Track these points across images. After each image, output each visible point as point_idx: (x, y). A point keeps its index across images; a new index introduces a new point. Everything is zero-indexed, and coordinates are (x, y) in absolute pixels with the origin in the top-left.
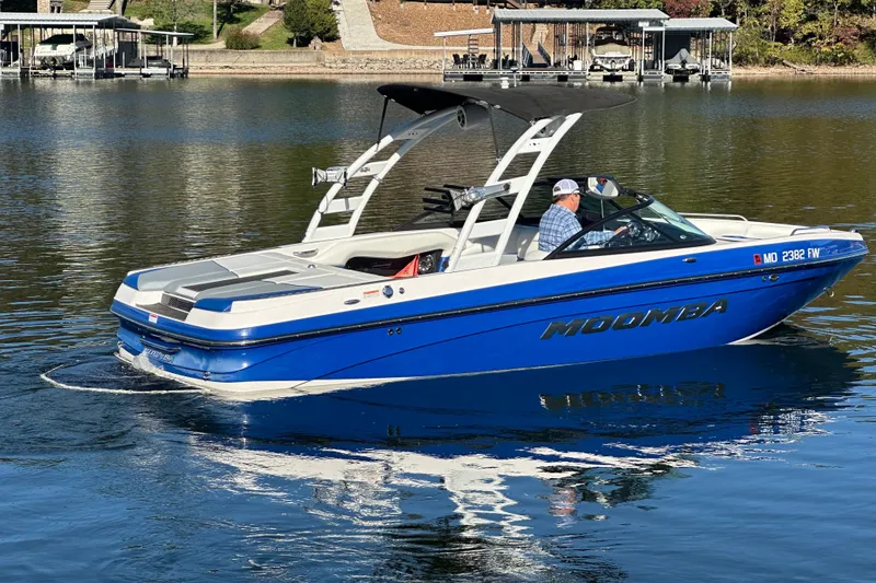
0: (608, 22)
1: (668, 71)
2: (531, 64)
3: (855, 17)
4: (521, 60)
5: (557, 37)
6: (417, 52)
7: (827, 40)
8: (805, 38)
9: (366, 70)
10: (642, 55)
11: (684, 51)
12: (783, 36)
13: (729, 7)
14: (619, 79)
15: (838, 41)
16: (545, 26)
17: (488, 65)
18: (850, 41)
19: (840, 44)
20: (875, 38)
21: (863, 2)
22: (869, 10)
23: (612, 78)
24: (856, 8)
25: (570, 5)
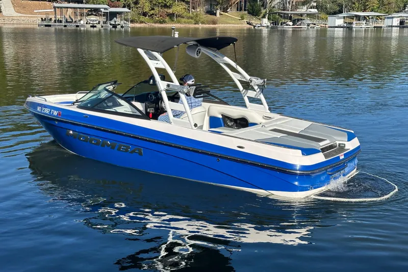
0: (91, 8)
1: (111, 24)
2: (67, 22)
3: (165, 9)
4: (64, 20)
5: (75, 13)
6: (29, 17)
7: (158, 16)
8: (151, 15)
9: (12, 22)
10: (103, 19)
11: (115, 18)
12: (145, 14)
13: (128, 5)
14: (95, 27)
16: (71, 9)
17: (53, 21)
18: (164, 16)
19: (161, 17)
20: (171, 16)
21: (168, 4)
22: (169, 7)
23: (93, 27)
24: (166, 6)
25: (78, 3)
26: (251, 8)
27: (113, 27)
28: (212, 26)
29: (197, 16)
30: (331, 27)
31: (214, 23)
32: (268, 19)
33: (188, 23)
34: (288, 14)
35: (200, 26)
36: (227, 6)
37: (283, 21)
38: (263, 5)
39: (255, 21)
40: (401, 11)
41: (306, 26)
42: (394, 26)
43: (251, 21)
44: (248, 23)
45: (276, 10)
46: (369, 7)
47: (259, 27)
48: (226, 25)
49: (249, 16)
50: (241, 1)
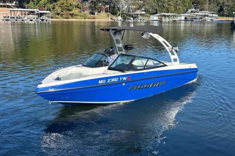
0: (30, 11)
1: (40, 19)
2: (17, 18)
3: (69, 12)
4: (15, 17)
5: (21, 13)
8: (62, 14)
10: (36, 17)
11: (43, 16)
12: (58, 14)
13: (49, 9)
14: (32, 20)
15: (67, 15)
16: (19, 12)
17: (10, 18)
20: (72, 15)
21: (70, 9)
22: (71, 10)
23: (31, 20)
24: (69, 10)
25: (23, 8)
26: (112, 11)
27: (42, 21)
28: (93, 20)
29: (85, 15)
30: (152, 21)
31: (94, 18)
32: (121, 16)
33: (81, 19)
34: (131, 14)
35: (87, 20)
36: (100, 10)
37: (129, 18)
38: (118, 10)
39: (114, 18)
40: (185, 13)
41: (140, 20)
42: (182, 20)
44: (111, 19)
45: (124, 12)
46: (170, 11)
47: (116, 20)
48: (100, 20)
49: (112, 15)
50: (107, 8)
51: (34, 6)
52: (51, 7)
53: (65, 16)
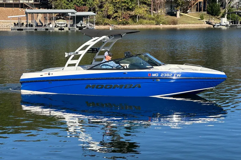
0: (59, 13)
1: (77, 27)
2: (37, 26)
3: (128, 12)
4: (34, 24)
5: (45, 17)
6: (3, 22)
7: (121, 18)
8: (115, 17)
10: (70, 22)
11: (81, 21)
12: (109, 17)
13: (93, 9)
14: (63, 29)
15: (124, 18)
16: (41, 14)
17: (24, 26)
18: (127, 18)
19: (124, 19)
20: (134, 18)
21: (130, 7)
22: (131, 10)
23: (61, 29)
24: (128, 9)
25: (48, 8)
26: (210, 8)
28: (173, 26)
29: (158, 17)
31: (175, 23)
32: (228, 18)
33: (150, 24)
35: (161, 26)
36: (187, 7)
38: (222, 6)
39: (214, 21)
43: (210, 21)
44: (208, 23)
45: (235, 10)
47: (218, 26)
48: (186, 25)
49: (208, 16)
50: (200, 2)
51: (67, 4)
52: (97, 4)
53: (120, 21)
